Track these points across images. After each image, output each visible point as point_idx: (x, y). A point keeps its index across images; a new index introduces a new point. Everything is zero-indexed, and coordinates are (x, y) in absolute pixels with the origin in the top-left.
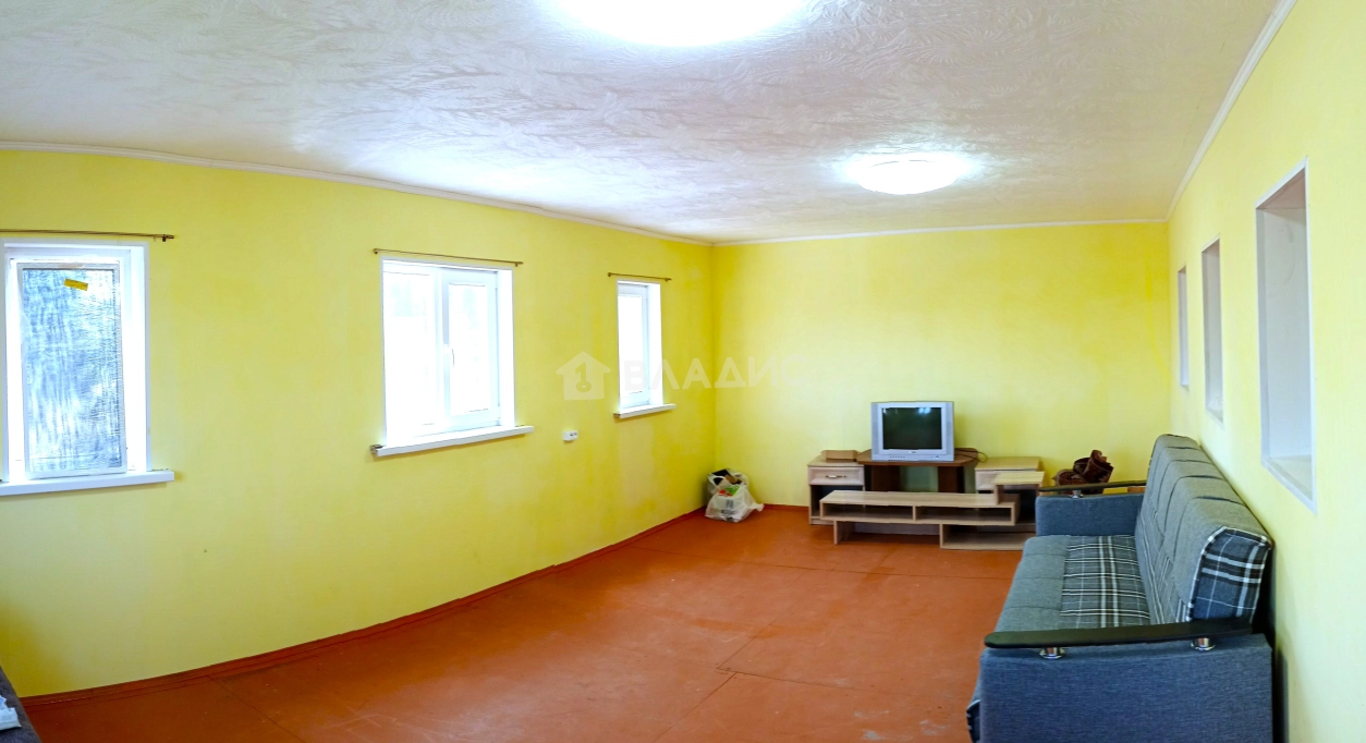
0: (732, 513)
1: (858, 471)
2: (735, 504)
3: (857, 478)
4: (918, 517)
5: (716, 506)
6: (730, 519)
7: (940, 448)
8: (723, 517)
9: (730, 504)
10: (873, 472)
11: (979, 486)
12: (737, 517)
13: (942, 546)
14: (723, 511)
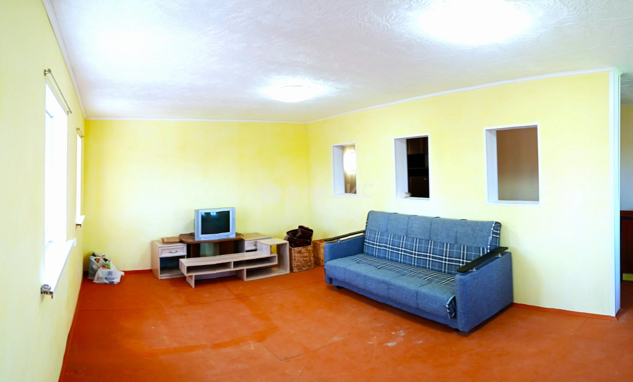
0: (113, 279)
1: (183, 248)
2: (113, 273)
3: (183, 251)
4: (234, 267)
5: (101, 276)
6: (112, 283)
7: (229, 231)
8: (106, 281)
9: (110, 273)
10: (191, 247)
11: (247, 248)
12: (117, 280)
13: (245, 279)
14: (106, 278)
